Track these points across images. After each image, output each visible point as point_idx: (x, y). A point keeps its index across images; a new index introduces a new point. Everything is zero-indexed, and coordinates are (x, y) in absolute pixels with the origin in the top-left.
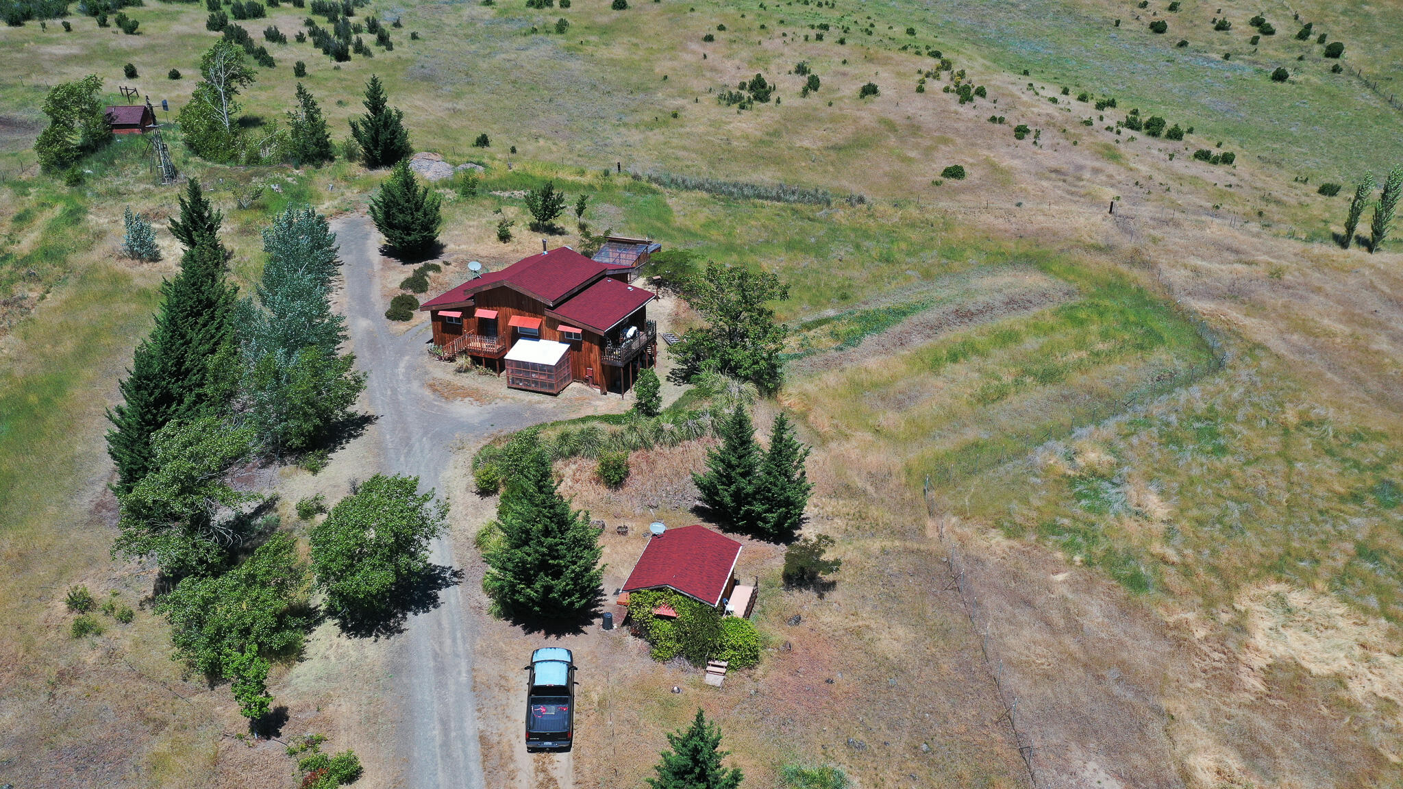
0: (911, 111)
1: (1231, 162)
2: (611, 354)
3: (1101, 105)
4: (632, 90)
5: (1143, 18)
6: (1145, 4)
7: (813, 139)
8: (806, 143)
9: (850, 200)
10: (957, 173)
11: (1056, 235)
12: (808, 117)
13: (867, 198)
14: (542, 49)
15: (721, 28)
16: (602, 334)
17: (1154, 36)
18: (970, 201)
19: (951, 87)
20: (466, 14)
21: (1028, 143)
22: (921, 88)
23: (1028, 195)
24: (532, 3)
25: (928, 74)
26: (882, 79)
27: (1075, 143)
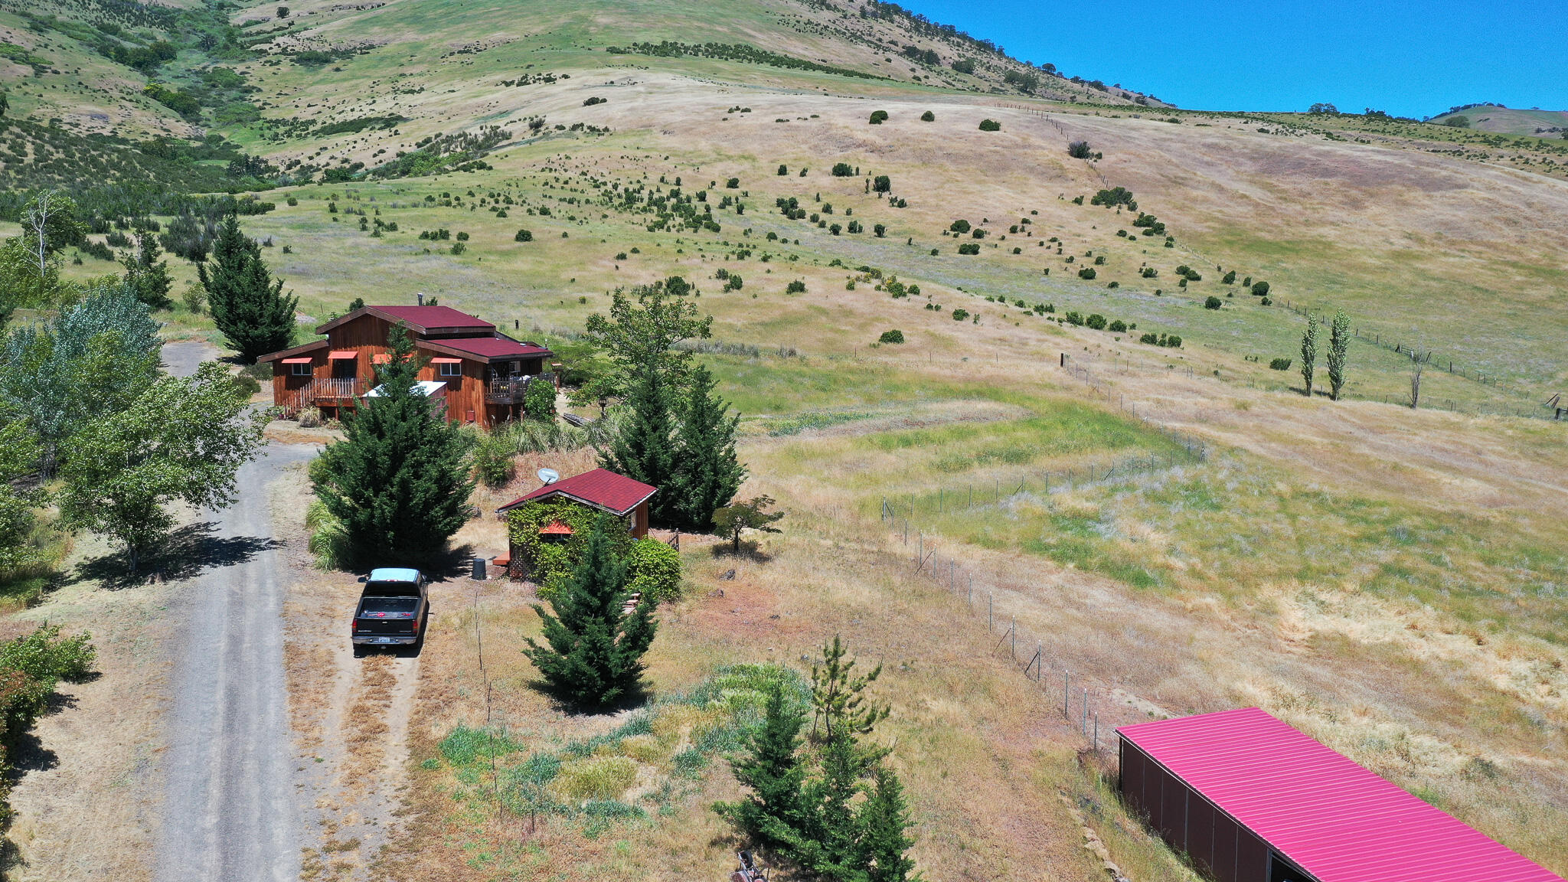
0: (841, 301)
1: (1179, 345)
2: (498, 391)
3: (1040, 309)
4: (535, 287)
5: (1071, 270)
6: (1071, 260)
7: (737, 319)
8: (729, 321)
9: (780, 353)
10: (894, 337)
11: (1006, 380)
12: (731, 305)
13: (799, 352)
14: (434, 262)
15: (635, 251)
16: (486, 361)
17: (1084, 281)
18: (911, 357)
19: (883, 287)
20: (349, 241)
21: (968, 322)
22: (850, 287)
23: (973, 354)
24: (425, 236)
25: (858, 279)
26: (809, 282)
27: (1017, 324)
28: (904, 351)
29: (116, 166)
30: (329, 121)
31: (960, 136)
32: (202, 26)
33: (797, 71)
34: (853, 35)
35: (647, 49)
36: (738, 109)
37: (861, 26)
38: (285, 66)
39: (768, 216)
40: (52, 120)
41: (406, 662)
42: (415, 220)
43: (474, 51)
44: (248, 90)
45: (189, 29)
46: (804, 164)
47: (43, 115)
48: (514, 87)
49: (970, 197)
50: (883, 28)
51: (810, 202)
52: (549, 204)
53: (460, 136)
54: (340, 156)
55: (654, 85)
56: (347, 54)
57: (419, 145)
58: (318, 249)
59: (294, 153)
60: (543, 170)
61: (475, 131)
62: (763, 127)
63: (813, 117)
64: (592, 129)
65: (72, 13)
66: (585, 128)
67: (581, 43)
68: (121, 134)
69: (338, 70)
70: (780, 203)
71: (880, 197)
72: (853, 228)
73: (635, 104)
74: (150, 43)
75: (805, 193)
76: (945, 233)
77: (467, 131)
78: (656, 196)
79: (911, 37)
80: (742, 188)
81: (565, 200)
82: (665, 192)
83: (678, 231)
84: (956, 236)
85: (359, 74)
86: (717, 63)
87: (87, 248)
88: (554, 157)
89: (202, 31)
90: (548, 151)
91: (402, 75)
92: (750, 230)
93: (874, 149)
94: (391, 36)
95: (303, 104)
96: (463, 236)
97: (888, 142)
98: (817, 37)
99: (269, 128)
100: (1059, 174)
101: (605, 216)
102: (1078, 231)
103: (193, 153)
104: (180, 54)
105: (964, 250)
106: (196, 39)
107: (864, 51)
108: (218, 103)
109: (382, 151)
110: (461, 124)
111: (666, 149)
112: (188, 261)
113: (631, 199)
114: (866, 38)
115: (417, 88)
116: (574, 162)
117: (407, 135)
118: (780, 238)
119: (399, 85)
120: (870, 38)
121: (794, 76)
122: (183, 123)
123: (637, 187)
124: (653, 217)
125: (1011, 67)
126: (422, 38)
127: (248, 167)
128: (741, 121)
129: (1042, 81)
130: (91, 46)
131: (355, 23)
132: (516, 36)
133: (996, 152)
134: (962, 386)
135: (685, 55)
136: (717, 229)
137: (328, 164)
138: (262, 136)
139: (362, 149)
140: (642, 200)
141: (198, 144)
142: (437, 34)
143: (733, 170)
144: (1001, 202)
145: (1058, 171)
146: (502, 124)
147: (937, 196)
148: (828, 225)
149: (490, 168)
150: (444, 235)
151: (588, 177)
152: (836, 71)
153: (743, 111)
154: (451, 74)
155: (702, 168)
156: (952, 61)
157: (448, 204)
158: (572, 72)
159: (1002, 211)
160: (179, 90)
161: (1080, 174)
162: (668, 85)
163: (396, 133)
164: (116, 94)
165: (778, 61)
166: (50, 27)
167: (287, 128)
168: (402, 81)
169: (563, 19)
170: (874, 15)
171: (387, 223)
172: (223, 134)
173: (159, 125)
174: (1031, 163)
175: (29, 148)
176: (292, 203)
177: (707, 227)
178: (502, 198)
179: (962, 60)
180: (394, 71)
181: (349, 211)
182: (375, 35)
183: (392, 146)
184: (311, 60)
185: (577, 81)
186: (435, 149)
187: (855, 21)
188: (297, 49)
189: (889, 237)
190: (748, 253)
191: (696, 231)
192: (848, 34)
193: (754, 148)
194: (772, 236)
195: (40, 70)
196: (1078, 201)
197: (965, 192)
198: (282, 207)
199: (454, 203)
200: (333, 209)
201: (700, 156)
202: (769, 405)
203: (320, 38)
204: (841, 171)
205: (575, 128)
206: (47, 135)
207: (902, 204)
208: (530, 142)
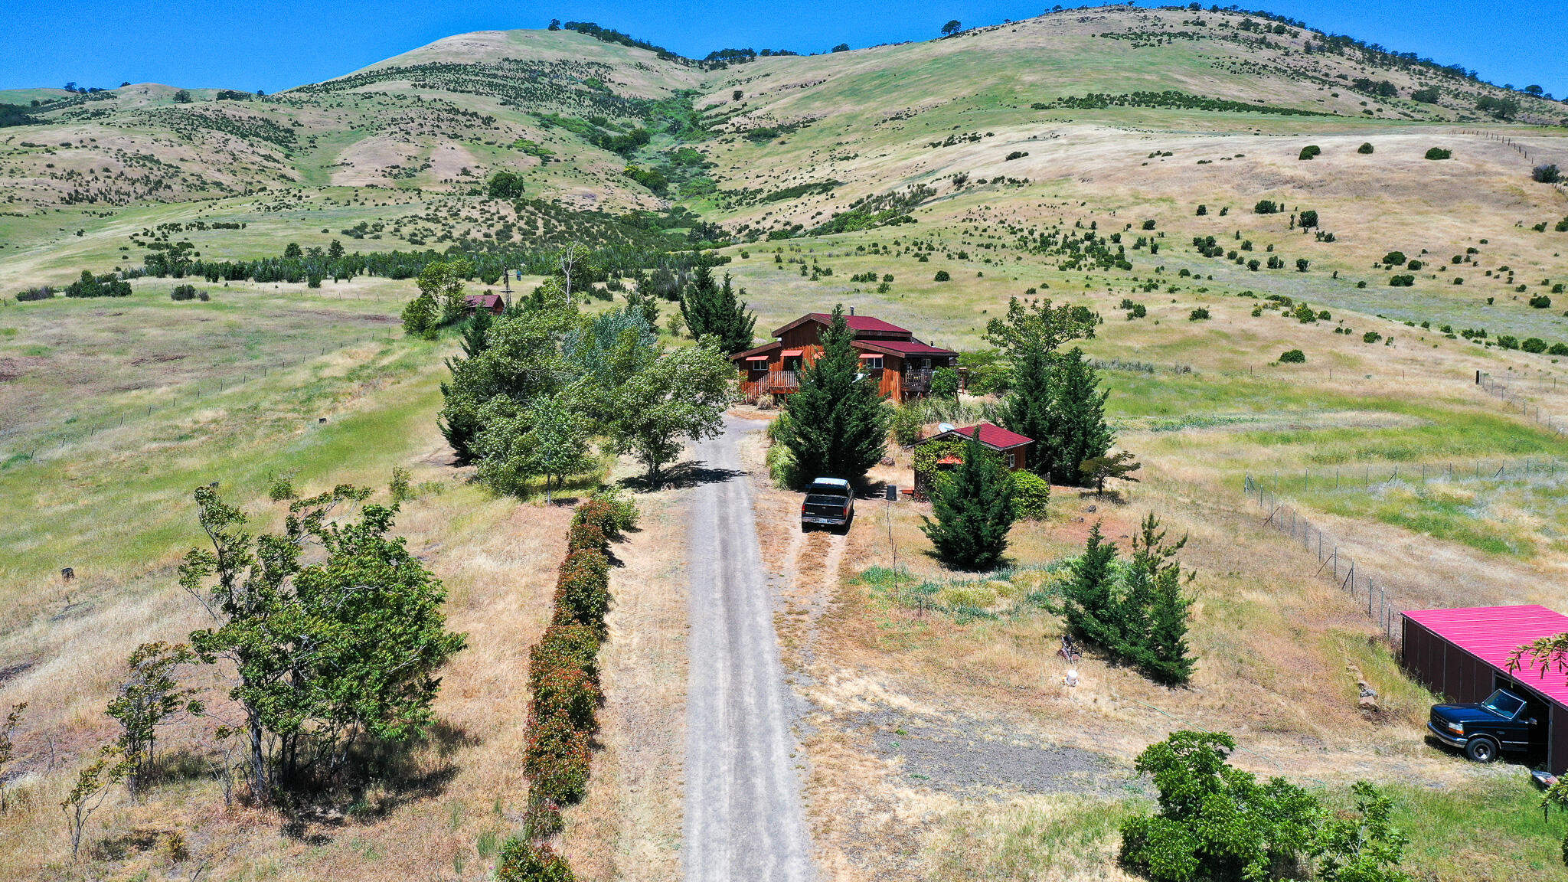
0: (1245, 327)
2: (911, 380)
3: (1468, 334)
4: (950, 317)
5: (1521, 299)
6: (1523, 288)
7: (1136, 342)
8: (1129, 344)
9: (1176, 371)
10: (1295, 357)
11: (1410, 395)
12: (1132, 330)
13: (1194, 369)
14: (863, 299)
15: (1044, 286)
16: (903, 355)
17: (1536, 310)
18: (1309, 375)
19: (1291, 314)
20: (792, 285)
21: (1379, 345)
22: (1256, 314)
23: (1378, 373)
24: (856, 278)
25: (1266, 306)
26: (1214, 310)
27: (1436, 346)
28: (1304, 369)
29: (603, 235)
30: (774, 189)
31: (1402, 167)
32: (671, 113)
33: (1229, 114)
34: (1295, 72)
35: (1071, 102)
36: (1159, 153)
37: (1306, 62)
38: (739, 143)
39: (1184, 254)
40: (554, 201)
41: (838, 537)
42: (846, 266)
43: (904, 117)
44: (707, 167)
45: (660, 116)
46: (1225, 204)
47: (547, 196)
48: (940, 147)
49: (1409, 229)
50: (1330, 62)
51: (1229, 240)
52: (966, 249)
53: (889, 195)
54: (783, 220)
55: (1077, 137)
56: (790, 129)
57: (852, 206)
58: (768, 291)
59: (744, 219)
60: (964, 221)
61: (904, 191)
62: (1185, 169)
63: (1237, 156)
64: (1012, 181)
65: (570, 111)
66: (1006, 181)
67: (1007, 101)
68: (605, 210)
69: (783, 143)
70: (1197, 242)
71: (1306, 232)
72: (1273, 264)
73: (1055, 156)
74: (629, 130)
75: (1224, 232)
76: (1376, 266)
77: (896, 191)
78: (1070, 239)
79: (1363, 69)
80: (1158, 229)
81: (982, 245)
82: (1080, 235)
83: (1089, 270)
84: (1388, 268)
85: (800, 145)
86: (1143, 111)
87: (593, 292)
88: (975, 208)
89: (671, 117)
90: (971, 203)
91: (840, 144)
92: (1163, 268)
93: (1301, 185)
94: (831, 109)
95: (752, 176)
96: (889, 278)
97: (1319, 177)
98: (1254, 78)
99: (723, 199)
100: (1516, 200)
101: (1019, 259)
102: (1536, 259)
103: (661, 223)
104: (653, 139)
105: (1396, 282)
106: (666, 124)
107: (1308, 89)
108: (681, 180)
109: (819, 214)
110: (891, 185)
111: (1084, 196)
112: (666, 301)
113: (1045, 242)
114: (1310, 74)
115: (852, 155)
116: (993, 212)
117: (842, 197)
118: (1193, 274)
119: (836, 153)
120: (1314, 74)
121: (1225, 119)
122: (654, 197)
123: (1052, 231)
124: (1065, 258)
125: (1485, 93)
126: (858, 108)
127: (705, 233)
128: (1161, 165)
129: (1524, 104)
130: (584, 137)
131: (799, 100)
132: (944, 100)
133: (1443, 181)
134: (1359, 400)
135: (1110, 106)
136: (1129, 267)
137: (772, 227)
138: (717, 205)
139: (803, 212)
140: (1056, 244)
141: (665, 215)
142: (872, 104)
143: (1150, 211)
144: (1444, 232)
145: (1518, 198)
146: (929, 183)
147: (1369, 229)
148: (1246, 261)
149: (916, 221)
150: (872, 277)
151: (1006, 225)
152: (1273, 111)
153: (1164, 155)
154: (883, 140)
155: (1118, 212)
156: (1411, 91)
157: (877, 252)
158: (997, 130)
159: (1445, 241)
160: (652, 169)
161: (1544, 199)
162: (1092, 135)
163: (832, 196)
164: (602, 176)
165: (1208, 105)
166: (554, 124)
167: (739, 197)
168: (839, 149)
169: (990, 81)
170: (1321, 49)
171: (824, 269)
172: (686, 206)
173: (635, 201)
174: (1485, 190)
175: (540, 223)
176: (745, 256)
177: (1119, 266)
178: (924, 246)
179: (1425, 88)
180: (831, 140)
181: (791, 261)
182: (816, 109)
183: (828, 208)
184: (760, 136)
185: (1001, 138)
186: (866, 209)
187: (1298, 57)
188: (748, 127)
189: (1312, 272)
190: (1156, 287)
191: (1106, 270)
192: (1290, 72)
193: (1173, 190)
194: (1185, 273)
195: (545, 160)
196: (1540, 228)
197: (1403, 224)
198: (737, 259)
199: (882, 251)
200: (778, 260)
201: (1118, 201)
202: (1156, 409)
203: (769, 116)
204: (1264, 208)
205: (996, 181)
206: (553, 212)
207: (1330, 238)
208: (953, 197)
